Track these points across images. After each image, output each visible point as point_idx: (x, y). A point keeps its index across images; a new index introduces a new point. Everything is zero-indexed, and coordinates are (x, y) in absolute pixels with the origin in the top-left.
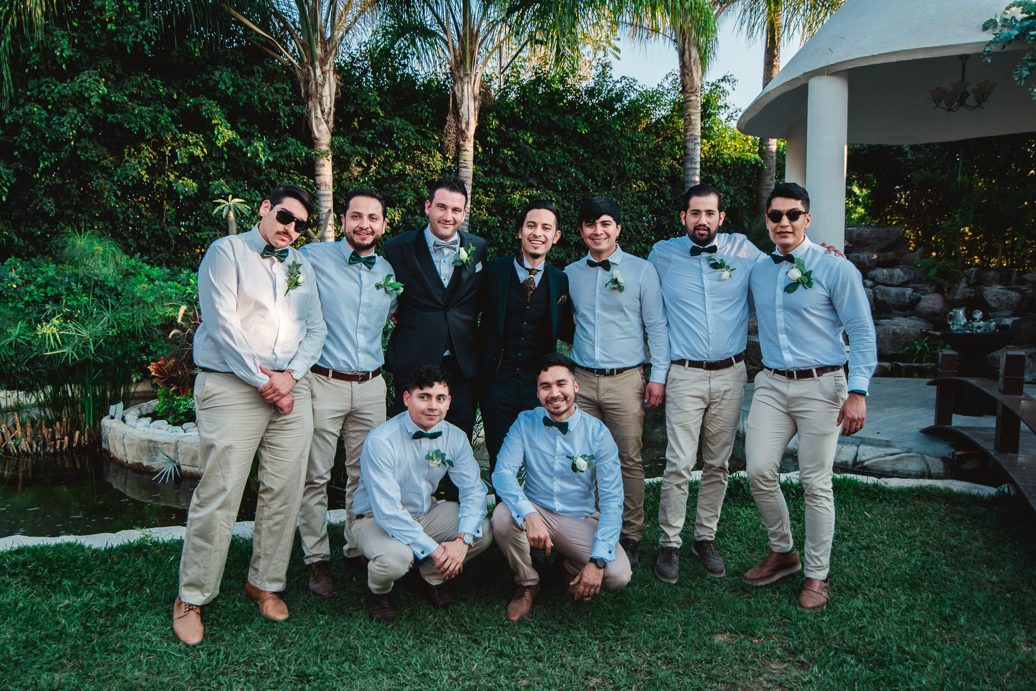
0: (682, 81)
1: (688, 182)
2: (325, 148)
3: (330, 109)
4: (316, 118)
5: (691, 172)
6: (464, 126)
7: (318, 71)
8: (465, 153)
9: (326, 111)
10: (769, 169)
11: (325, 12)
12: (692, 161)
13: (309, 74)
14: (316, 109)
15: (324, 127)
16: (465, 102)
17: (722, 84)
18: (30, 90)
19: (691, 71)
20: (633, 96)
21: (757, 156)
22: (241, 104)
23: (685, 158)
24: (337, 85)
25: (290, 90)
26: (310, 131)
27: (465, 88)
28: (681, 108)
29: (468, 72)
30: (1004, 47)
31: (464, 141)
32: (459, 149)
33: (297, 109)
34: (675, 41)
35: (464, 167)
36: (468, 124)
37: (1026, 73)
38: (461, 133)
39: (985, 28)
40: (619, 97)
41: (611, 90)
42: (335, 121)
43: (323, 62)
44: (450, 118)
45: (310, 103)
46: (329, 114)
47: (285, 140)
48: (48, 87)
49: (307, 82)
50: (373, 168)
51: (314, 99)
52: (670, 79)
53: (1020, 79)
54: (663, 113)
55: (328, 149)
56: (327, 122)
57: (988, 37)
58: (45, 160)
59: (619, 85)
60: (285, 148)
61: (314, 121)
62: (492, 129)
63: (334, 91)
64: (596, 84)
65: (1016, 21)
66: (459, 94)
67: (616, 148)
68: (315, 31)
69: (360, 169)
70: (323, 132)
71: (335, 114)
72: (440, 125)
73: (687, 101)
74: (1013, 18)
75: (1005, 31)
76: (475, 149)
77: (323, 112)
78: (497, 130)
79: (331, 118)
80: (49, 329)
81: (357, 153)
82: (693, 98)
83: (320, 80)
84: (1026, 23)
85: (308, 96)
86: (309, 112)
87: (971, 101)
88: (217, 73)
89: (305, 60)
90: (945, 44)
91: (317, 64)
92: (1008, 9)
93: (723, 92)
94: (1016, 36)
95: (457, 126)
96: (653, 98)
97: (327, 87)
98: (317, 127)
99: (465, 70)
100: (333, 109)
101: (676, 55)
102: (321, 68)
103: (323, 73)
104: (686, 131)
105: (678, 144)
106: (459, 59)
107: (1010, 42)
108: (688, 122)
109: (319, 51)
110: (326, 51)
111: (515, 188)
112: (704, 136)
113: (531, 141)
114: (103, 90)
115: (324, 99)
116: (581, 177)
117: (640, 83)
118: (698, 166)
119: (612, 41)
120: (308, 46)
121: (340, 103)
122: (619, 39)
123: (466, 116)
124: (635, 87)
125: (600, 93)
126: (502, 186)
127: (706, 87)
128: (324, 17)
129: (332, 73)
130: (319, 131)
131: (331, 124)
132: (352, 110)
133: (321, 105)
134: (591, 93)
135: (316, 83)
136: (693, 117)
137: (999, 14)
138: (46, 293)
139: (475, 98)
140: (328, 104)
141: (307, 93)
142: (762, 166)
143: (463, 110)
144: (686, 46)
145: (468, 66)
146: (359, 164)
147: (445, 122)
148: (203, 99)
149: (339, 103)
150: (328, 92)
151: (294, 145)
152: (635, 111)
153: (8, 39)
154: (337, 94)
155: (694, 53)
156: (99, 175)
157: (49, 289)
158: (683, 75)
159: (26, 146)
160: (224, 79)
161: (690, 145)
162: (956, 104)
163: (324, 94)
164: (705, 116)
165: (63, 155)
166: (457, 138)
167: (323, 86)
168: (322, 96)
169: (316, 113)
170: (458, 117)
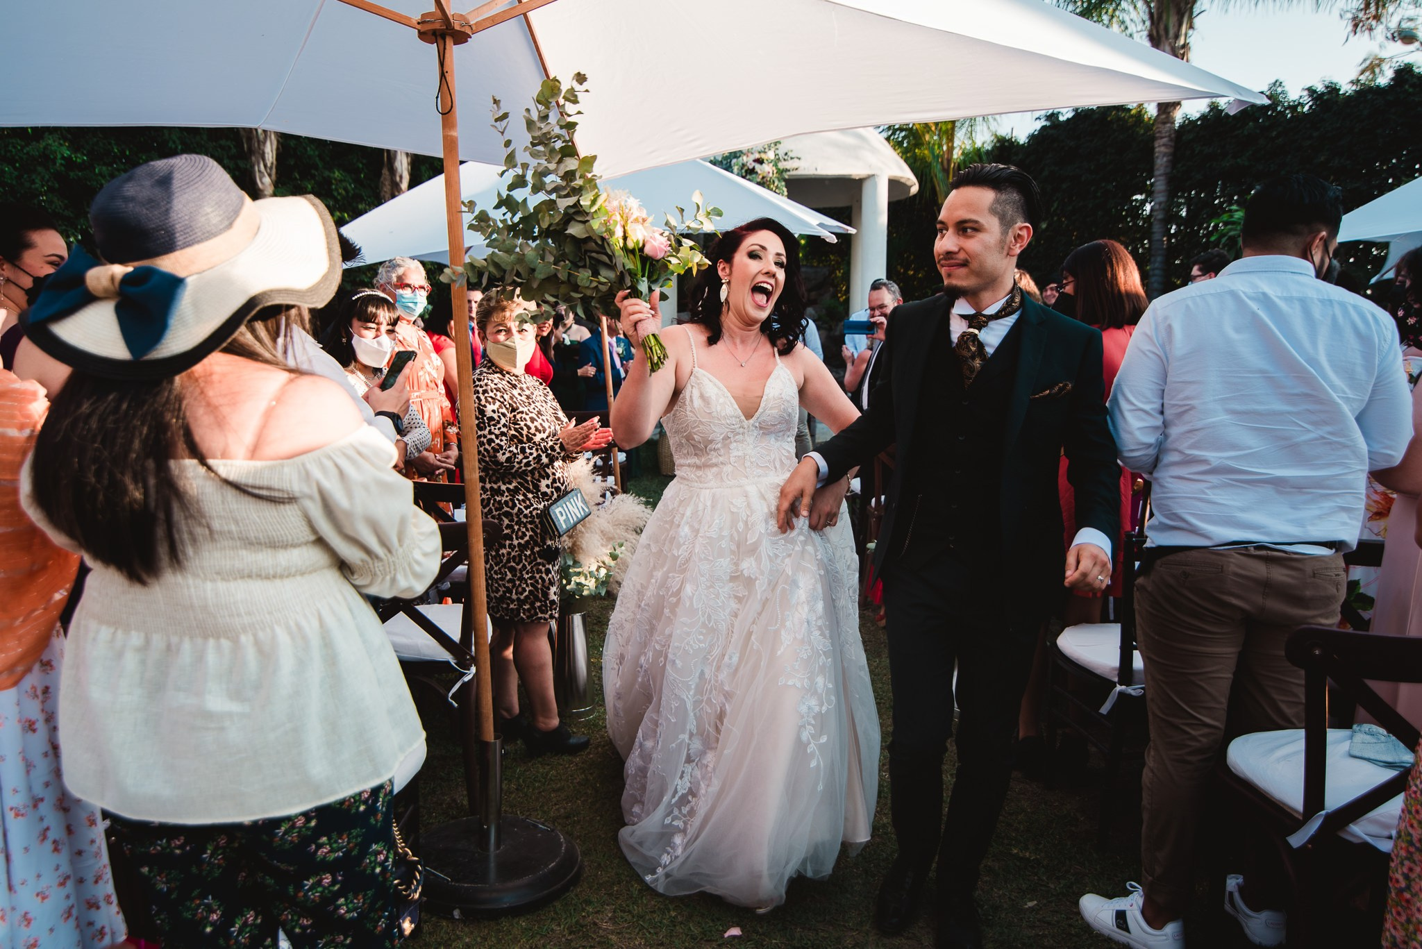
3: (272, 163)
4: (260, 171)
6: (398, 179)
9: (269, 165)
14: (258, 164)
15: (267, 180)
16: (399, 157)
24: (278, 141)
26: (255, 183)
33: (241, 164)
36: (401, 177)
38: (396, 186)
44: (385, 171)
45: (253, 158)
46: (271, 168)
48: (15, 147)
51: (257, 155)
56: (270, 175)
61: (257, 174)
63: (275, 147)
70: (266, 183)
71: (277, 167)
72: (376, 176)
77: (265, 166)
79: (274, 171)
83: (262, 137)
85: (251, 152)
86: (253, 166)
95: (392, 178)
97: (268, 144)
98: (261, 180)
100: (275, 162)
114: (67, 153)
115: (266, 155)
123: (400, 170)
130: (262, 183)
131: (274, 176)
132: (292, 163)
133: (264, 160)
135: (259, 141)
140: (271, 159)
141: (250, 149)
143: (397, 164)
147: (380, 174)
149: (280, 157)
150: (270, 151)
154: (278, 149)
156: (60, 222)
163: (266, 150)
166: (392, 189)
167: (264, 143)
168: (263, 153)
169: (259, 167)
170: (392, 171)
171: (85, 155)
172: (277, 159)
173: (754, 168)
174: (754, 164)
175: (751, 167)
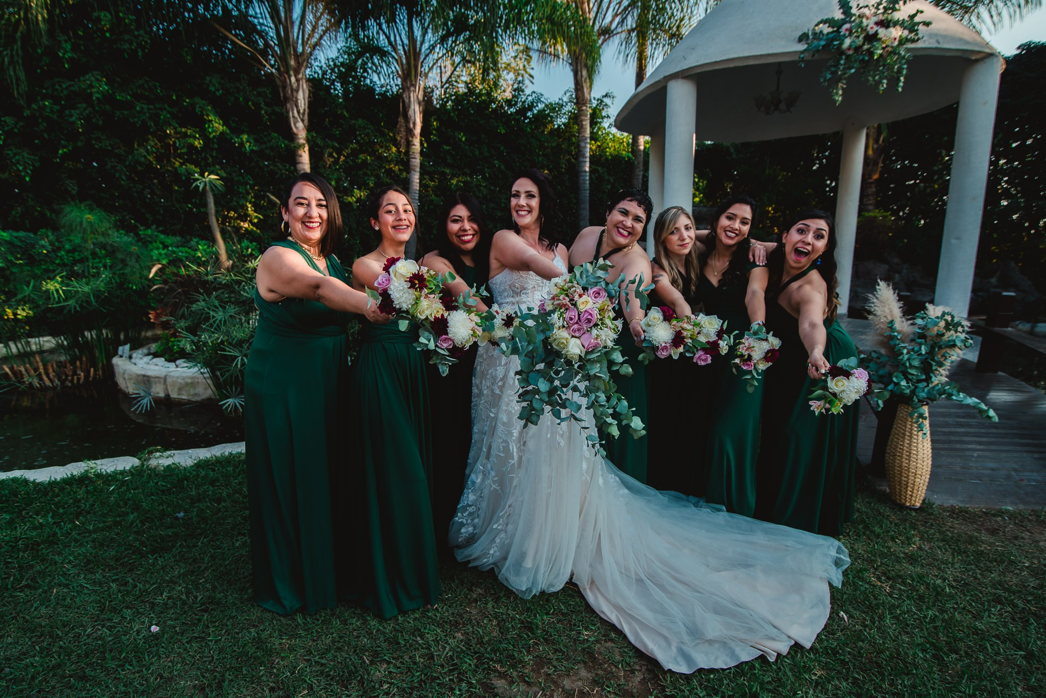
0: (576, 95)
1: (581, 172)
2: (302, 141)
3: (305, 110)
4: (294, 117)
5: (583, 164)
6: (412, 126)
7: (293, 79)
8: (413, 147)
9: (301, 111)
10: (638, 163)
11: (296, 30)
12: (584, 156)
13: (286, 81)
14: (293, 110)
15: (300, 125)
16: (412, 107)
17: (605, 100)
18: (46, 89)
19: (582, 87)
20: (541, 106)
21: (630, 155)
22: (230, 104)
23: (579, 153)
24: (309, 91)
25: (270, 93)
26: (291, 128)
27: (412, 95)
28: (575, 118)
29: (414, 82)
30: (813, 55)
31: (412, 137)
32: (409, 144)
33: (277, 109)
34: (570, 64)
35: (414, 158)
36: (414, 124)
37: (829, 76)
38: (410, 132)
39: (800, 40)
40: (531, 107)
41: (525, 102)
42: (309, 120)
43: (297, 72)
44: (401, 119)
45: (288, 105)
46: (304, 114)
47: (270, 135)
49: (284, 87)
50: (342, 158)
51: (291, 102)
52: (568, 94)
53: (825, 81)
54: (563, 120)
55: (304, 142)
56: (303, 121)
57: (802, 47)
58: (64, 147)
59: (530, 98)
60: (270, 141)
61: (292, 119)
62: (434, 129)
63: (307, 95)
64: (514, 96)
65: (823, 35)
66: (407, 100)
67: (528, 146)
68: (288, 45)
69: (332, 160)
70: (300, 129)
71: (309, 114)
72: (392, 125)
73: (580, 110)
74: (821, 32)
75: (816, 43)
76: (422, 144)
77: (298, 112)
78: (437, 130)
79: (306, 117)
80: (51, 286)
81: (328, 146)
82: (584, 108)
83: (295, 86)
84: (831, 36)
85: (286, 99)
86: (288, 112)
87: (783, 106)
88: (208, 78)
89: (282, 69)
90: (770, 52)
91: (292, 73)
92: (817, 25)
93: (606, 105)
94: (823, 46)
95: (406, 126)
96: (555, 108)
97: (301, 92)
98: (295, 124)
99: (411, 81)
100: (307, 110)
101: (571, 75)
102: (295, 76)
103: (298, 80)
104: (579, 133)
105: (573, 143)
106: (406, 72)
107: (818, 51)
108: (581, 127)
109: (292, 63)
110: (298, 62)
111: (453, 176)
112: (592, 138)
113: (464, 139)
114: (104, 87)
115: (299, 102)
116: (503, 167)
117: (546, 96)
118: (588, 160)
119: (528, 70)
120: (283, 59)
121: (313, 104)
122: (533, 69)
123: (413, 118)
124: (542, 99)
125: (516, 103)
126: (444, 174)
127: (593, 101)
128: (295, 35)
129: (304, 81)
130: (296, 128)
131: (306, 122)
133: (297, 106)
134: (509, 103)
135: (292, 89)
136: (584, 123)
137: (811, 29)
138: (74, 257)
139: (419, 103)
140: (303, 106)
141: (285, 96)
142: (633, 162)
143: (411, 112)
144: (579, 68)
145: (413, 78)
146: (331, 155)
147: (397, 122)
148: (198, 100)
149: (311, 105)
150: (302, 98)
151: (277, 139)
152: (542, 118)
153: (19, 43)
154: (309, 97)
155: (585, 73)
157: (76, 254)
158: (577, 90)
159: (46, 136)
160: (214, 83)
161: (582, 144)
162: (772, 108)
163: (299, 98)
164: (593, 123)
165: (79, 144)
166: (407, 135)
167: (297, 91)
168: (297, 99)
169: (293, 113)
170: (407, 119)
171: (130, 95)
172: (309, 107)
173: (876, 33)
174: (875, 28)
175: (871, 32)
